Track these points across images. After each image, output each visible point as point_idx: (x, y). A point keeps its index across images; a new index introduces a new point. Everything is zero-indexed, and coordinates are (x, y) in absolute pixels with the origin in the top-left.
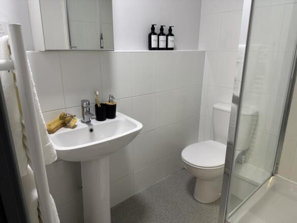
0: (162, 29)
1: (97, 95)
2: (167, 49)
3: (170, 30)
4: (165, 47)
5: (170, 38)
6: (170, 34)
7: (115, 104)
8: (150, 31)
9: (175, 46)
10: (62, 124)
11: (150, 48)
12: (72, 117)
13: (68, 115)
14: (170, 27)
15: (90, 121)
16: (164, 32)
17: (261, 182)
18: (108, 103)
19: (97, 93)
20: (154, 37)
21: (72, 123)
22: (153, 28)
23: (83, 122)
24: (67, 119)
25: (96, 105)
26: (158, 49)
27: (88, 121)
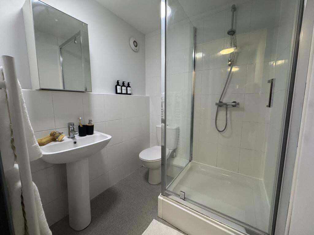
0: (123, 83)
1: (80, 120)
2: (127, 94)
3: (128, 84)
4: (126, 93)
5: (128, 88)
6: (129, 86)
7: (92, 125)
8: (117, 84)
9: (132, 92)
10: (52, 139)
11: (117, 93)
12: (60, 134)
13: (57, 133)
14: (128, 83)
15: (75, 137)
16: (125, 85)
17: (184, 166)
18: (88, 125)
19: (80, 118)
20: (118, 87)
21: (60, 138)
22: (118, 82)
23: (69, 138)
24: (56, 135)
25: (79, 126)
26: (121, 93)
27: (73, 136)
